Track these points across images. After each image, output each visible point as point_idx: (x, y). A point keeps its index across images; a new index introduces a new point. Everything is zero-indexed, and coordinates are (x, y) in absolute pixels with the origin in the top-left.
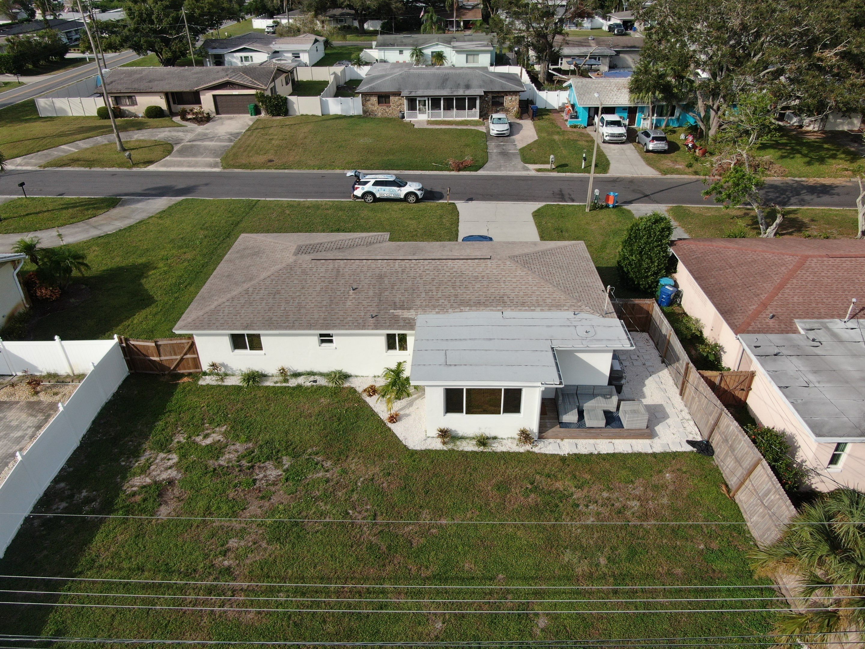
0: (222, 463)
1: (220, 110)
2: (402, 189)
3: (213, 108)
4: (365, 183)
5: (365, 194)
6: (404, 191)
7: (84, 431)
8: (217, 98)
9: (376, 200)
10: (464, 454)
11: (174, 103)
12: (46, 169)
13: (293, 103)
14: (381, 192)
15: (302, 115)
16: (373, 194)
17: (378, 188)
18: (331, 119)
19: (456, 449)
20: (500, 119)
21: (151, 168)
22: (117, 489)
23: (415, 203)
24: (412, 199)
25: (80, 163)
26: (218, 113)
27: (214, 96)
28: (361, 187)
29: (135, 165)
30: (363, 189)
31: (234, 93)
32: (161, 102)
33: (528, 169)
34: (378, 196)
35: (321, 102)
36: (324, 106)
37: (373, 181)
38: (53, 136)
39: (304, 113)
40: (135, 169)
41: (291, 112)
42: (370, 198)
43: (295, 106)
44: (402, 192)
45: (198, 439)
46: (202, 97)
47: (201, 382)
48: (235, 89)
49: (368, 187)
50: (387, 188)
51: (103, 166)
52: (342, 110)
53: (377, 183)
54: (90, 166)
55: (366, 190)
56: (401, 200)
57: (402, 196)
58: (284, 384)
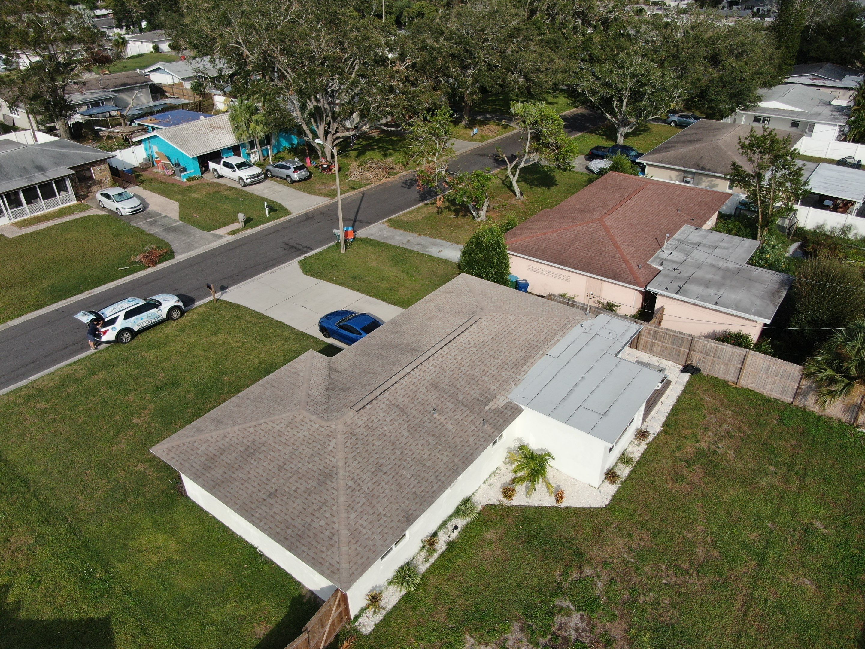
4: (113, 321)
5: (119, 334)
6: (164, 309)
9: (134, 334)
14: (136, 322)
16: (129, 330)
17: (133, 319)
20: (120, 194)
24: (175, 314)
28: (110, 328)
30: (114, 329)
33: (221, 237)
34: (136, 329)
37: (122, 315)
42: (126, 336)
44: (162, 312)
49: (120, 324)
50: (143, 315)
53: (129, 315)
55: (118, 329)
56: (163, 321)
57: (165, 317)
58: (436, 555)
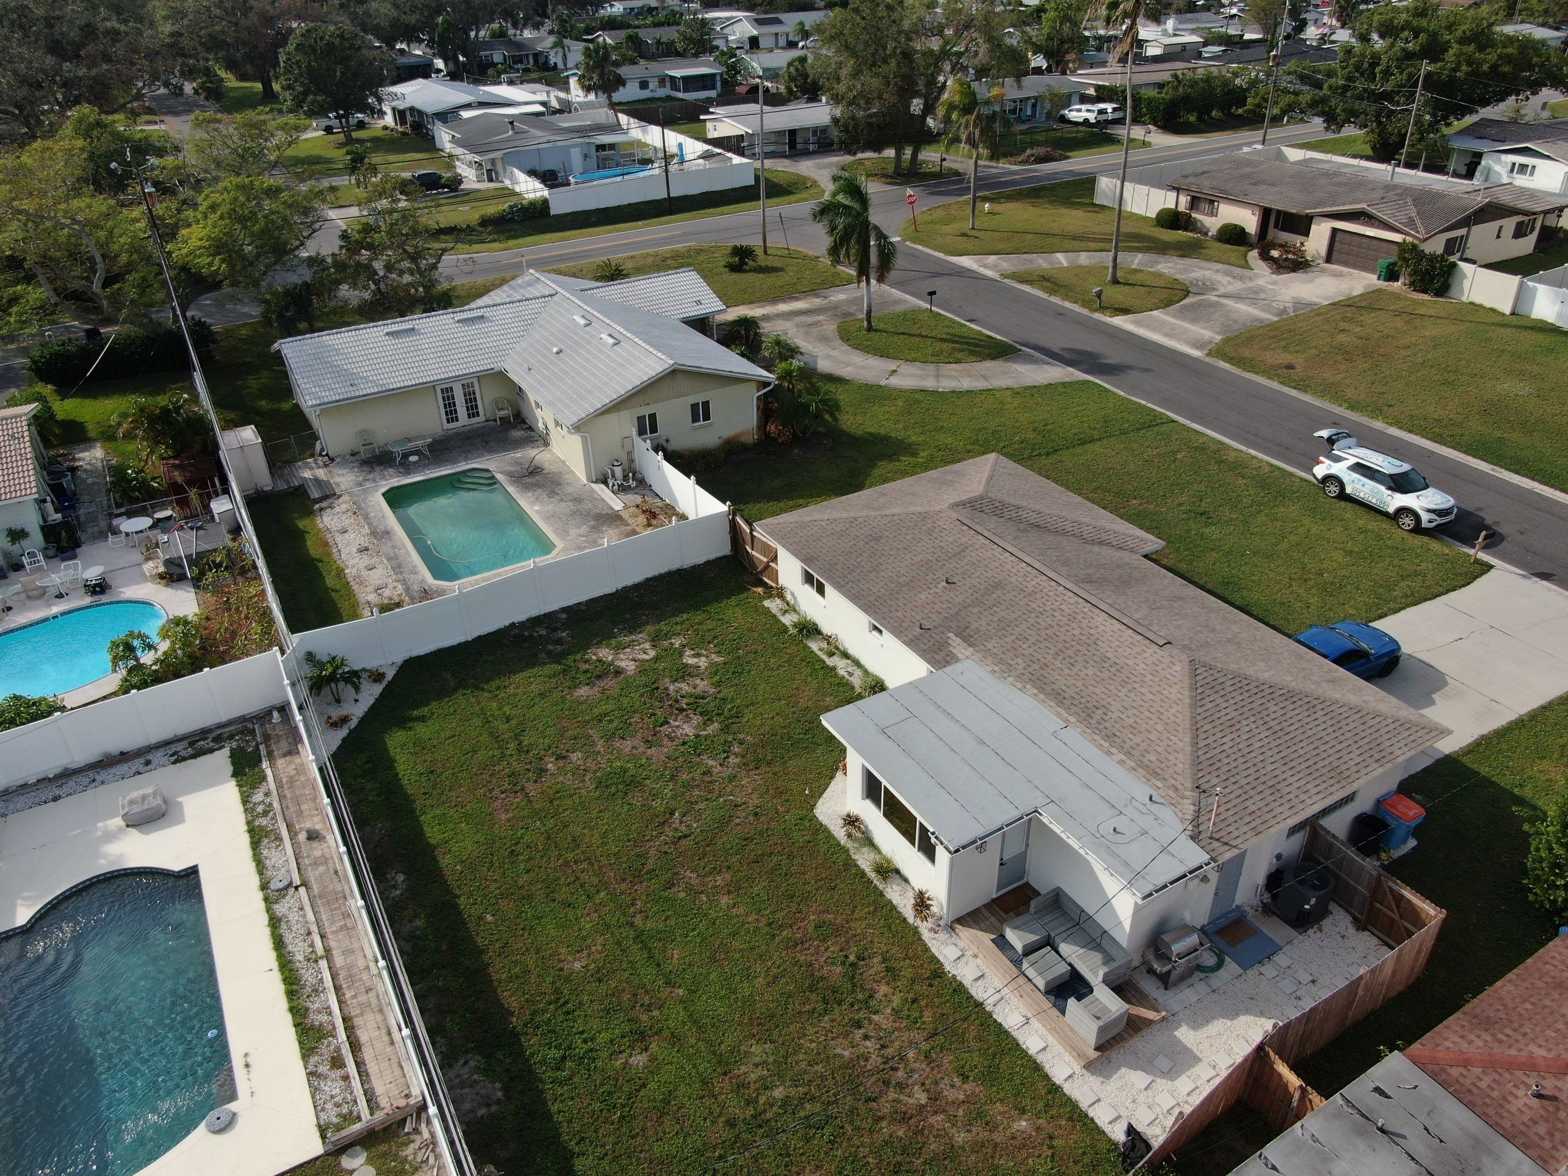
0: (672, 688)
1: (1335, 255)
2: (1398, 496)
3: (1323, 251)
4: (1338, 459)
5: (1328, 478)
6: (1397, 501)
7: (630, 583)
8: (1338, 235)
9: (1343, 496)
10: (850, 864)
11: (1276, 226)
12: (1006, 281)
13: (1465, 277)
14: (1358, 486)
15: (1471, 303)
16: (1342, 485)
17: (1356, 476)
18: (1531, 328)
19: (851, 852)
21: (1119, 321)
22: (585, 647)
23: (1410, 531)
24: (1408, 522)
25: (1048, 284)
26: (1328, 260)
27: (1335, 231)
28: (1328, 462)
29: (1102, 309)
30: (1330, 468)
31: (1367, 233)
32: (1249, 221)
34: (1348, 490)
35: (1521, 285)
36: (1521, 295)
37: (1353, 460)
38: (1064, 236)
39: (1478, 301)
40: (1097, 316)
41: (1453, 292)
42: (1333, 489)
43: (1466, 284)
44: (1393, 501)
45: (688, 652)
46: (1313, 227)
47: (767, 603)
48: (1372, 226)
49: (1338, 469)
50: (1371, 484)
51: (1066, 297)
52: (1559, 315)
53: (1360, 468)
54: (1051, 292)
55: (1333, 471)
56: (1385, 514)
57: (1391, 510)
58: (824, 657)
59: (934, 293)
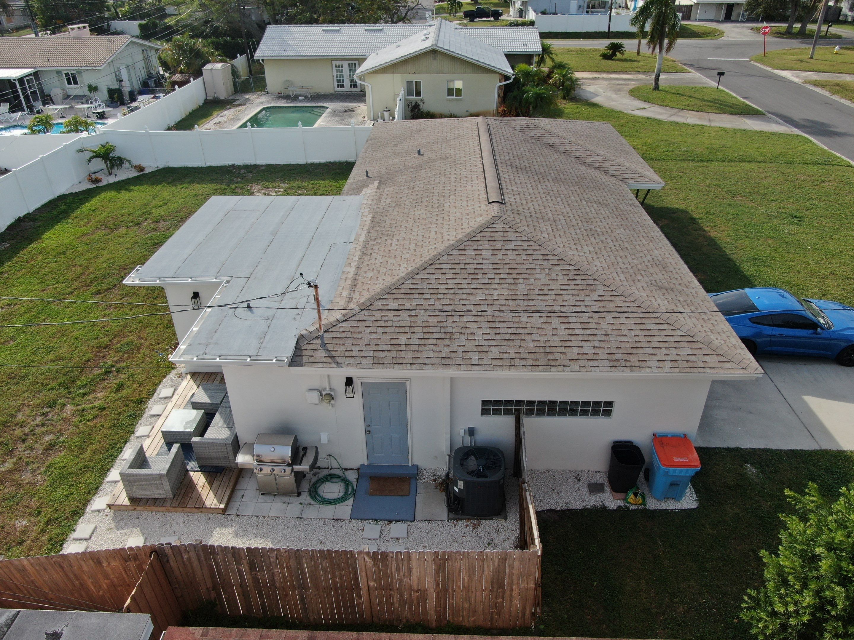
59: (723, 74)
